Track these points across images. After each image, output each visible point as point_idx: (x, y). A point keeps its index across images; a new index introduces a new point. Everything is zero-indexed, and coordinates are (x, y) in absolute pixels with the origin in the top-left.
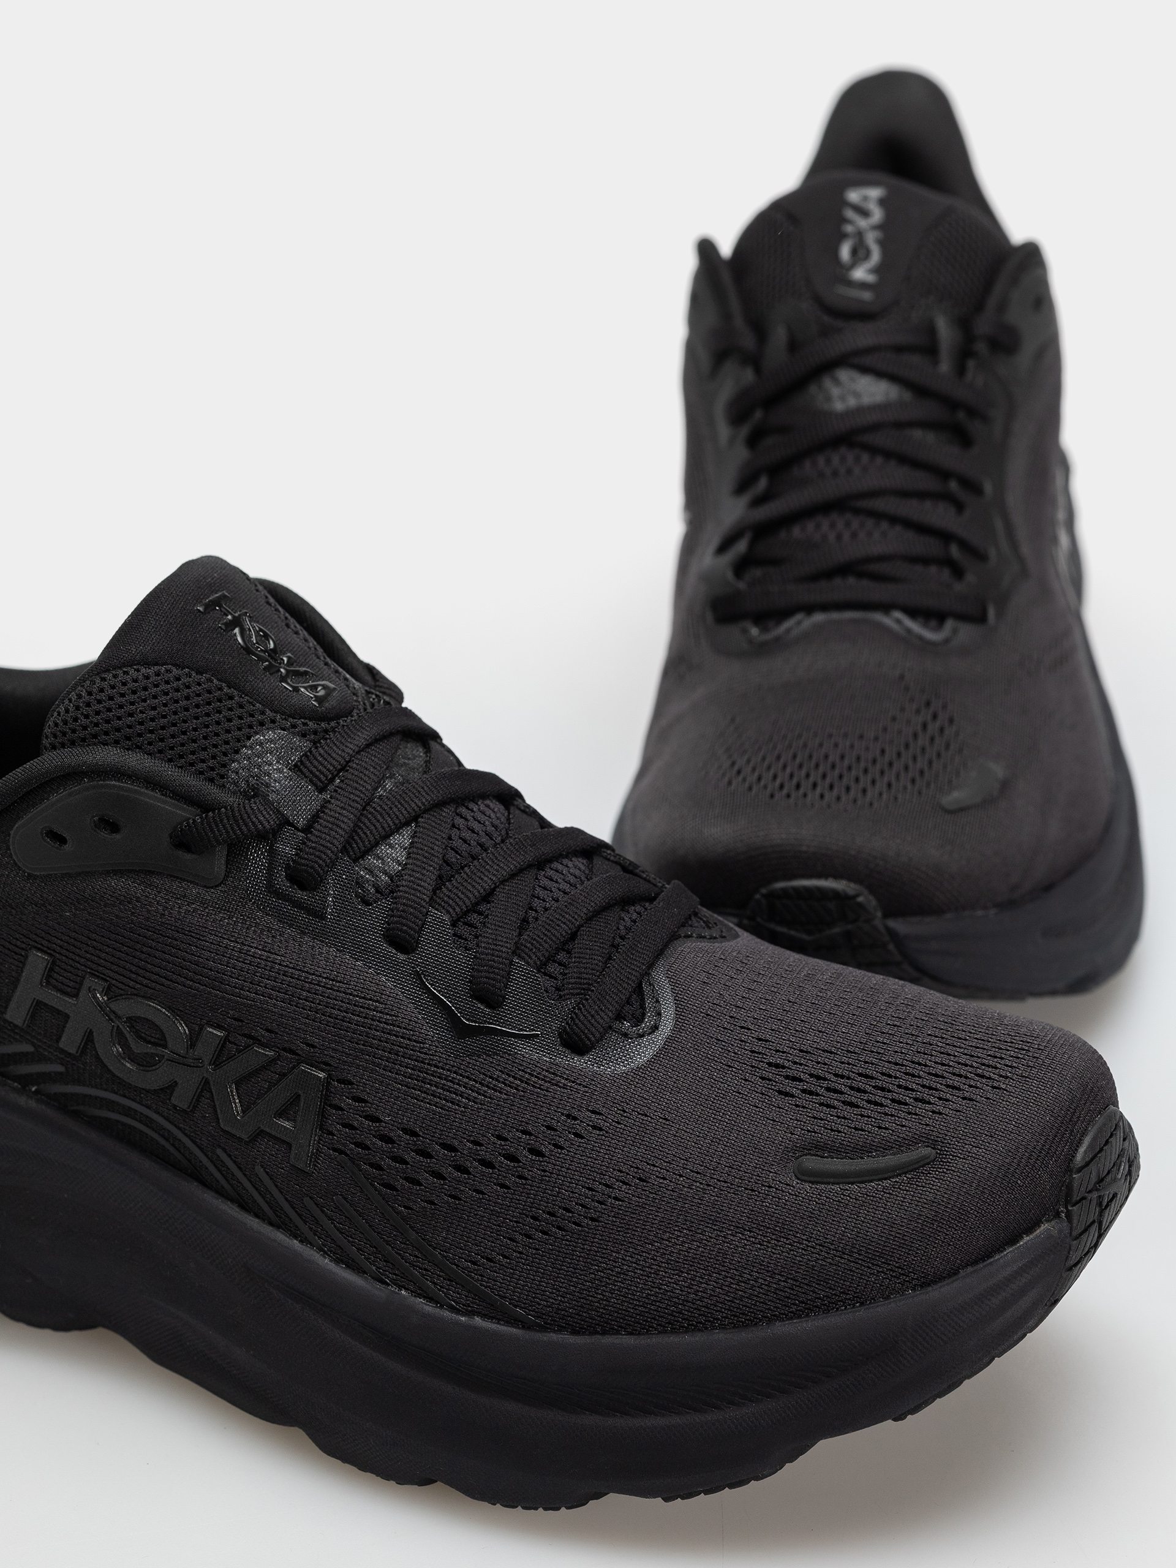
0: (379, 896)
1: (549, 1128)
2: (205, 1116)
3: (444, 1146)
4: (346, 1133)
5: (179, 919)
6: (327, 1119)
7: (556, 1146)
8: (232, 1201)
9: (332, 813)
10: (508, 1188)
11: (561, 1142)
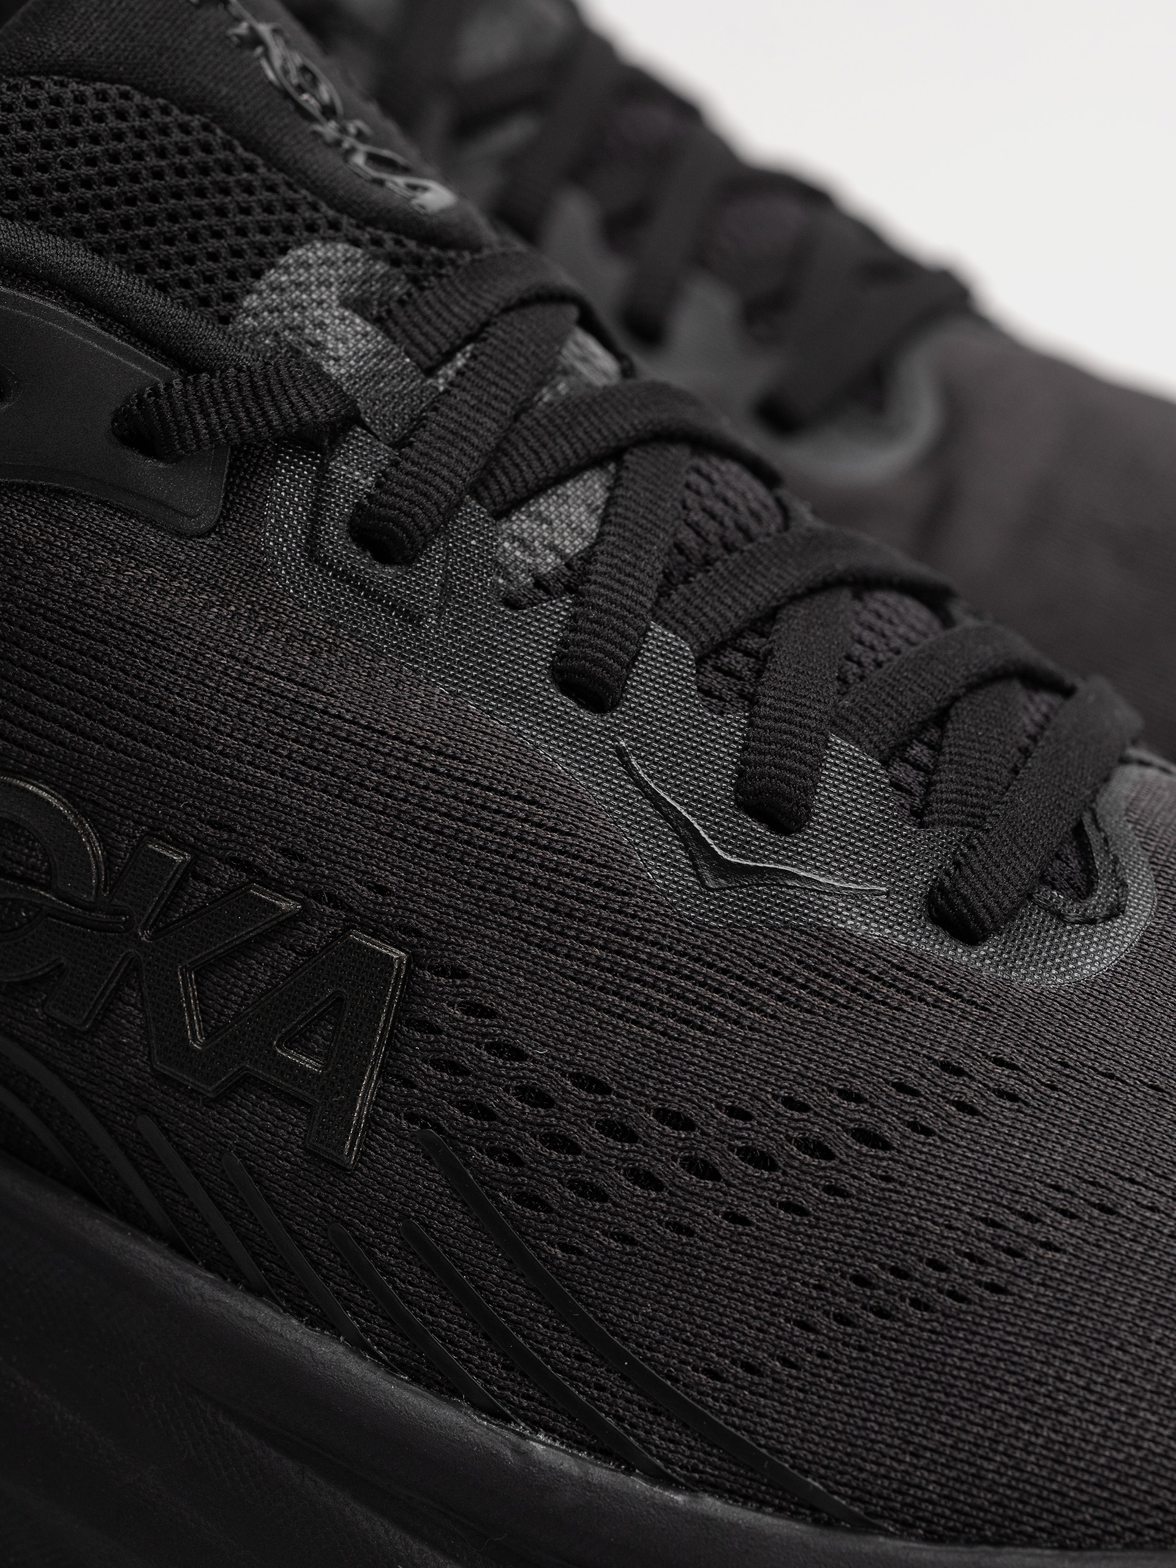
0: (541, 593)
1: (901, 1087)
2: (121, 1043)
3: (663, 1115)
4: (442, 1081)
5: (113, 597)
6: (398, 1051)
7: (914, 1126)
8: (158, 1235)
9: (454, 415)
10: (803, 1212)
11: (926, 1117)
